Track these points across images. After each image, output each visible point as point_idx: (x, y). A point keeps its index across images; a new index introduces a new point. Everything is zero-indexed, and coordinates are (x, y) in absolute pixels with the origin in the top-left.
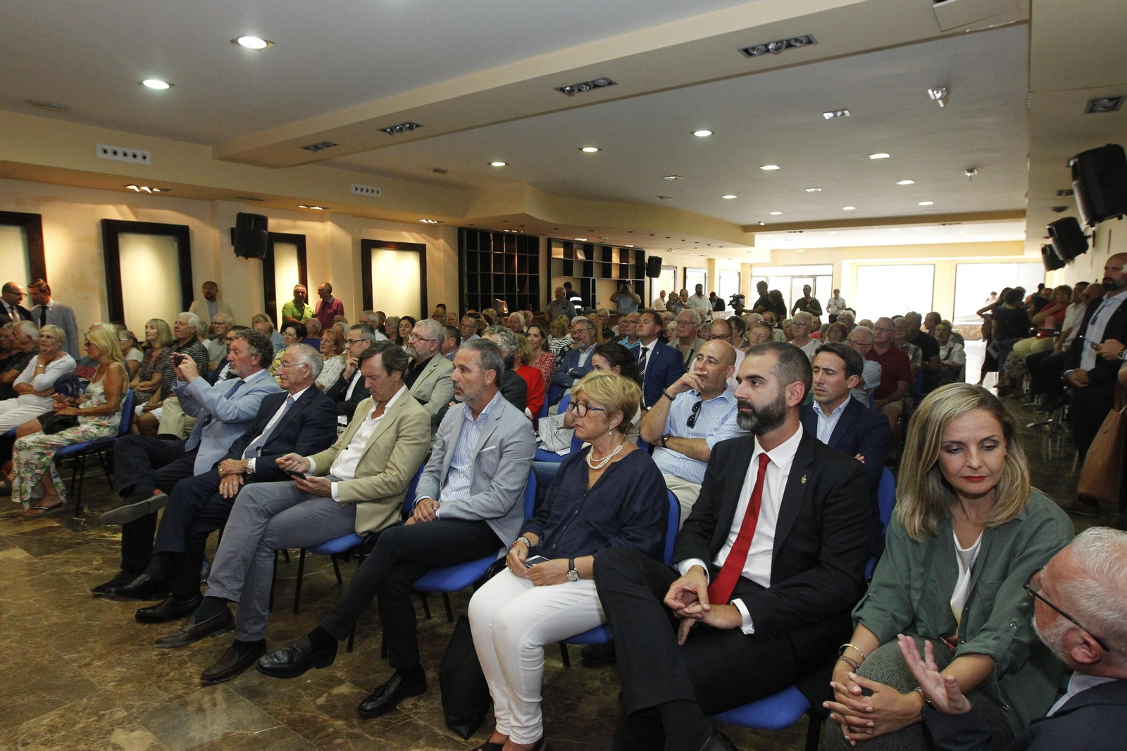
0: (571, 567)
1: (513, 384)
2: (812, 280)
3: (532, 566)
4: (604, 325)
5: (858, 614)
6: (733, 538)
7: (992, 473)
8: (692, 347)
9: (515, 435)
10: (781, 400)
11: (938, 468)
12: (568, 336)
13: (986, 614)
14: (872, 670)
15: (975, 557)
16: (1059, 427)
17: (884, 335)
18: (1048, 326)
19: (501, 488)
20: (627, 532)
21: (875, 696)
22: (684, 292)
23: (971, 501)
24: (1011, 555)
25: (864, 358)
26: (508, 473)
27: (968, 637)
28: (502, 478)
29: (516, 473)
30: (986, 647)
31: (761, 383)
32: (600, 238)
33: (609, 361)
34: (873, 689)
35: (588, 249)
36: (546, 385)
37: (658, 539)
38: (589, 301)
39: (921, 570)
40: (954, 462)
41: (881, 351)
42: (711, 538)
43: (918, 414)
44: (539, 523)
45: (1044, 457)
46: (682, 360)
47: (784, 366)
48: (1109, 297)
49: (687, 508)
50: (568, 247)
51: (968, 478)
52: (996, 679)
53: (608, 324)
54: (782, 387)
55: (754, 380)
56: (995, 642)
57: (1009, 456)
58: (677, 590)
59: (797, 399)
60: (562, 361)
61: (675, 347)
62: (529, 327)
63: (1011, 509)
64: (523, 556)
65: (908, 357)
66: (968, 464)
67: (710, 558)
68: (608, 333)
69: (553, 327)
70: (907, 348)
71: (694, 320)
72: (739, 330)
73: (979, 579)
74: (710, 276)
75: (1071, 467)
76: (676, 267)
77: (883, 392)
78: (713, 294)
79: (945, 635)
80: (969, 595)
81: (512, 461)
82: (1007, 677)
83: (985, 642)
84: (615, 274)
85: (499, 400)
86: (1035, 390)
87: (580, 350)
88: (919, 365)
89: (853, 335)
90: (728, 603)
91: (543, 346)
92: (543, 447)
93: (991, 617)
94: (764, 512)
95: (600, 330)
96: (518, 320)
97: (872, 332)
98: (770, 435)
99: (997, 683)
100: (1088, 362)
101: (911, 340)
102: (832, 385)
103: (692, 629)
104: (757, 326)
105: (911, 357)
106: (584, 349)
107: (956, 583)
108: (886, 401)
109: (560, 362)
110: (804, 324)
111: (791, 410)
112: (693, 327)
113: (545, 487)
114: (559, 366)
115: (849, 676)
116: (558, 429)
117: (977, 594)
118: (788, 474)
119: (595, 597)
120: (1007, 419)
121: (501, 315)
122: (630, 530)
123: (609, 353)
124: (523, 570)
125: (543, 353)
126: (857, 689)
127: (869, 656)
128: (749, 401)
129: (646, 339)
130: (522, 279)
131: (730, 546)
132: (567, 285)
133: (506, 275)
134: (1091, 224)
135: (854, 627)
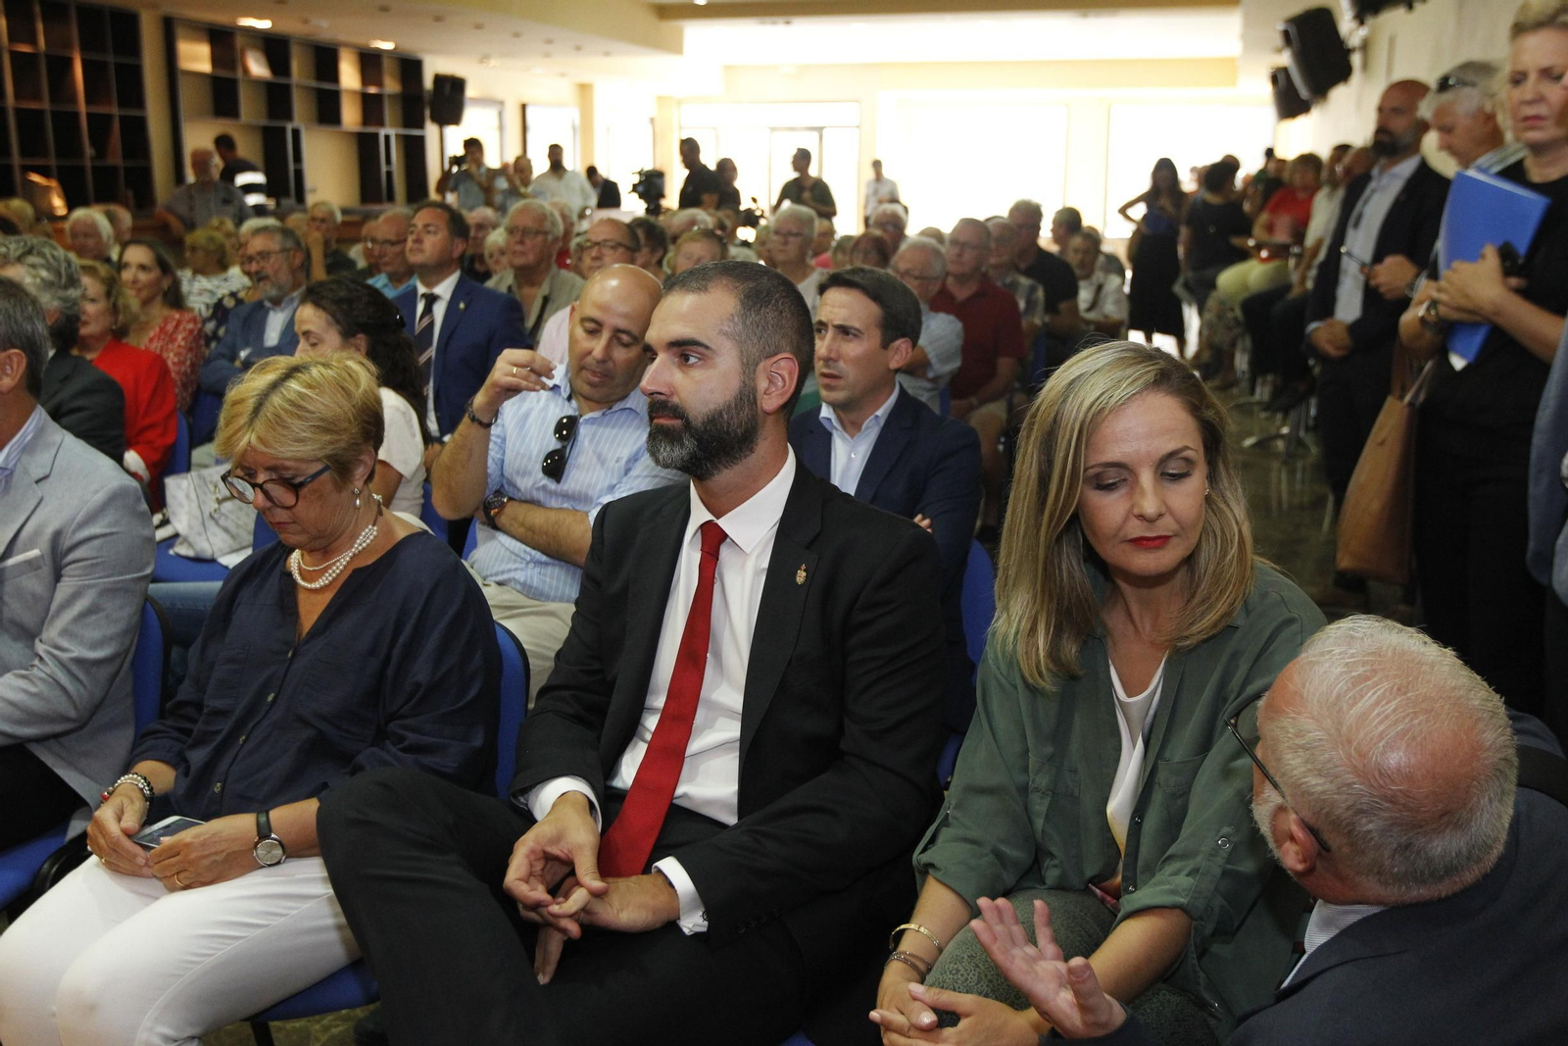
0: (264, 832)
1: (85, 392)
2: (816, 135)
3: (159, 843)
4: (326, 243)
5: (925, 858)
6: (651, 722)
7: (1183, 528)
8: (544, 289)
9: (91, 518)
10: (747, 397)
11: (1075, 526)
12: (235, 271)
13: (1173, 825)
14: (958, 971)
15: (1152, 712)
16: (1300, 443)
17: (969, 256)
18: (1281, 237)
19: (64, 656)
20: (402, 732)
21: (963, 1024)
22: (522, 161)
23: (1145, 592)
24: (1220, 698)
25: (924, 307)
26: (83, 615)
27: (1139, 876)
28: (65, 632)
29: (101, 614)
30: (1173, 892)
31: (702, 358)
32: (306, 22)
33: (338, 322)
34: (960, 1009)
35: (275, 48)
36: (179, 395)
37: (478, 741)
38: (285, 183)
39: (1049, 750)
40: (1110, 510)
41: (962, 294)
42: (603, 726)
43: (1038, 409)
44: (176, 734)
45: (1274, 504)
46: (522, 320)
47: (753, 317)
48: (1382, 171)
49: (544, 658)
50: (223, 40)
51: (1139, 542)
52: (1194, 956)
53: (338, 241)
54: (749, 367)
55: (684, 350)
56: (1190, 879)
57: (1214, 496)
58: (532, 857)
59: (782, 395)
60: (221, 332)
61: (503, 289)
62: (124, 245)
63: (1221, 607)
64: (131, 820)
65: (1016, 305)
66: (1136, 511)
67: (601, 772)
68: (337, 262)
69: (194, 249)
70: (1014, 285)
71: (547, 225)
72: (653, 251)
73: (1159, 756)
74: (585, 129)
75: (1320, 525)
76: (501, 103)
77: (967, 383)
78: (592, 172)
79: (1096, 880)
80: (1140, 790)
81: (89, 587)
82: (1216, 948)
83: (1170, 884)
84: (350, 115)
85: (40, 432)
86: (1258, 368)
87: (267, 304)
88: (1037, 321)
89: (902, 259)
90: (647, 869)
91: (165, 294)
92: (182, 550)
93: (1183, 830)
94: (718, 657)
95: (317, 254)
96: (92, 231)
97: (943, 249)
98: (726, 477)
99: (1195, 962)
100: (1349, 305)
101: (1023, 266)
102: (856, 361)
103: (570, 945)
104: (693, 239)
105: (1022, 305)
106: (277, 302)
107: (1116, 770)
108: (974, 400)
109: (215, 336)
110: (797, 235)
111: (770, 420)
112: (545, 240)
113: (186, 644)
114: (213, 345)
115: (909, 991)
116: (220, 502)
117: (1156, 787)
118: (766, 564)
119: (330, 899)
120: (1209, 414)
121: (46, 215)
122: (406, 728)
123: (338, 302)
124: (135, 856)
125: (166, 312)
126: (927, 1018)
127: (951, 943)
128: (675, 400)
129: (433, 271)
130: (100, 124)
131: (644, 741)
132: (224, 143)
133: (55, 114)
134: (1360, 18)
135: (918, 886)
